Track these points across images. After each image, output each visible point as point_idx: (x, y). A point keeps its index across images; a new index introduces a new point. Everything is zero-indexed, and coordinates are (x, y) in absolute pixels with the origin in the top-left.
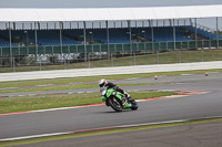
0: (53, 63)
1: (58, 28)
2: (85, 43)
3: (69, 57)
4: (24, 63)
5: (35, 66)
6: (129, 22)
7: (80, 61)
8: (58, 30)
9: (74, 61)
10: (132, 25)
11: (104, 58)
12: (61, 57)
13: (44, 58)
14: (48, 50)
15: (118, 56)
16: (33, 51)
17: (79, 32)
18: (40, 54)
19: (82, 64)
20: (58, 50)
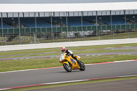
0: (77, 37)
1: (80, 15)
2: (97, 25)
3: (87, 33)
4: (60, 37)
5: (66, 39)
6: (124, 11)
7: (93, 36)
8: (80, 17)
9: (90, 36)
10: (127, 13)
11: (108, 33)
12: (82, 33)
13: (72, 34)
14: (74, 29)
15: (117, 33)
16: (65, 30)
17: (93, 17)
18: (69, 31)
19: (95, 38)
20: (80, 29)
